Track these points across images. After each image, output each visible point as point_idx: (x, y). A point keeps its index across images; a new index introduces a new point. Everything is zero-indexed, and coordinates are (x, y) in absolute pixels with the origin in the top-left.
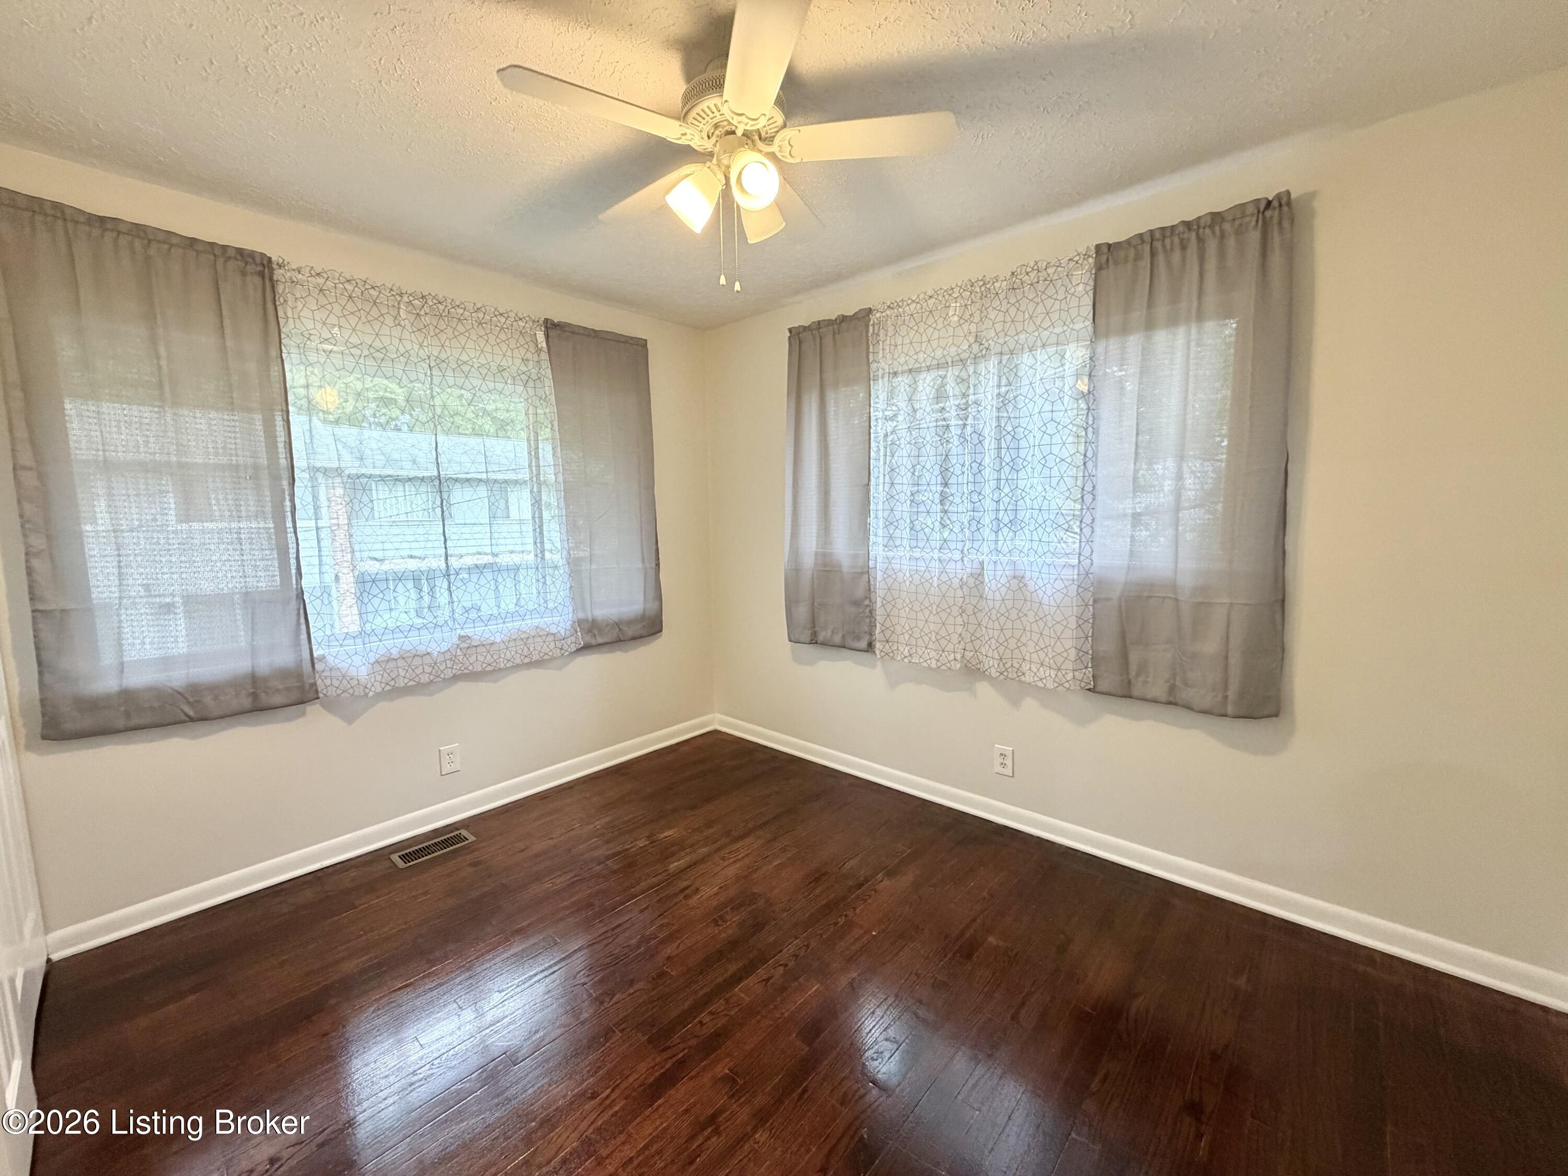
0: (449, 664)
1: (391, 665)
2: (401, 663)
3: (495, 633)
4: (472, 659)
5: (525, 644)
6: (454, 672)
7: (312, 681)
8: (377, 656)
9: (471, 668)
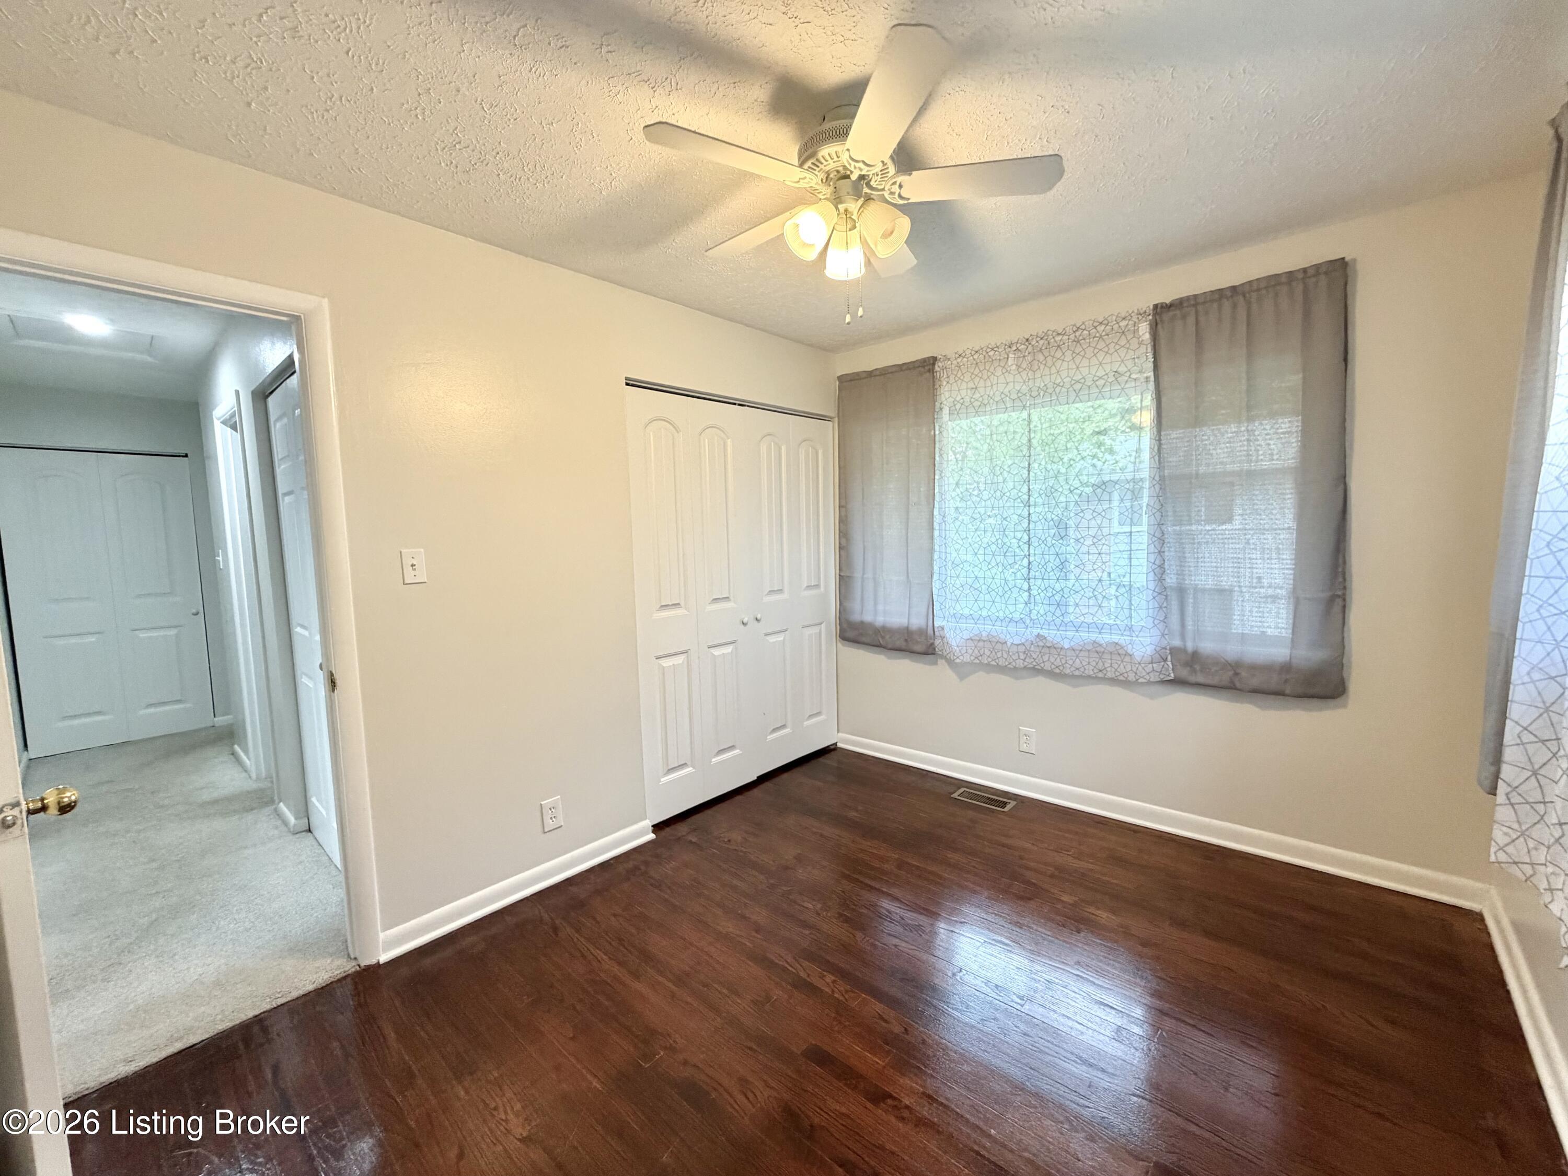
0: (1022, 657)
1: (981, 644)
2: (988, 645)
3: (1067, 639)
4: (1046, 658)
5: (1100, 658)
6: (1026, 664)
7: (931, 641)
8: (972, 635)
9: (1042, 665)
